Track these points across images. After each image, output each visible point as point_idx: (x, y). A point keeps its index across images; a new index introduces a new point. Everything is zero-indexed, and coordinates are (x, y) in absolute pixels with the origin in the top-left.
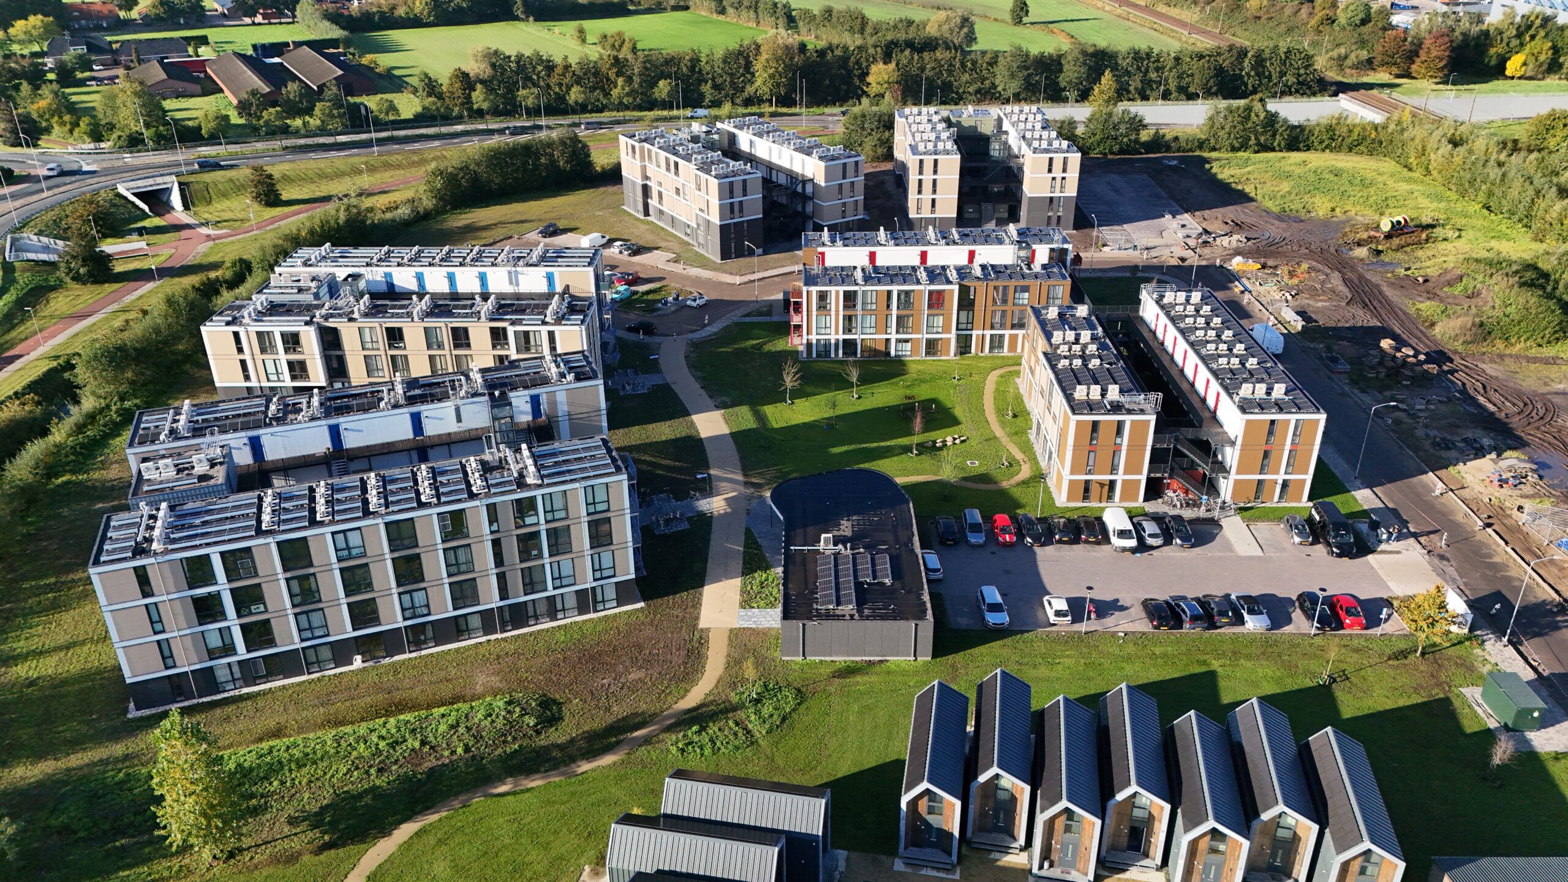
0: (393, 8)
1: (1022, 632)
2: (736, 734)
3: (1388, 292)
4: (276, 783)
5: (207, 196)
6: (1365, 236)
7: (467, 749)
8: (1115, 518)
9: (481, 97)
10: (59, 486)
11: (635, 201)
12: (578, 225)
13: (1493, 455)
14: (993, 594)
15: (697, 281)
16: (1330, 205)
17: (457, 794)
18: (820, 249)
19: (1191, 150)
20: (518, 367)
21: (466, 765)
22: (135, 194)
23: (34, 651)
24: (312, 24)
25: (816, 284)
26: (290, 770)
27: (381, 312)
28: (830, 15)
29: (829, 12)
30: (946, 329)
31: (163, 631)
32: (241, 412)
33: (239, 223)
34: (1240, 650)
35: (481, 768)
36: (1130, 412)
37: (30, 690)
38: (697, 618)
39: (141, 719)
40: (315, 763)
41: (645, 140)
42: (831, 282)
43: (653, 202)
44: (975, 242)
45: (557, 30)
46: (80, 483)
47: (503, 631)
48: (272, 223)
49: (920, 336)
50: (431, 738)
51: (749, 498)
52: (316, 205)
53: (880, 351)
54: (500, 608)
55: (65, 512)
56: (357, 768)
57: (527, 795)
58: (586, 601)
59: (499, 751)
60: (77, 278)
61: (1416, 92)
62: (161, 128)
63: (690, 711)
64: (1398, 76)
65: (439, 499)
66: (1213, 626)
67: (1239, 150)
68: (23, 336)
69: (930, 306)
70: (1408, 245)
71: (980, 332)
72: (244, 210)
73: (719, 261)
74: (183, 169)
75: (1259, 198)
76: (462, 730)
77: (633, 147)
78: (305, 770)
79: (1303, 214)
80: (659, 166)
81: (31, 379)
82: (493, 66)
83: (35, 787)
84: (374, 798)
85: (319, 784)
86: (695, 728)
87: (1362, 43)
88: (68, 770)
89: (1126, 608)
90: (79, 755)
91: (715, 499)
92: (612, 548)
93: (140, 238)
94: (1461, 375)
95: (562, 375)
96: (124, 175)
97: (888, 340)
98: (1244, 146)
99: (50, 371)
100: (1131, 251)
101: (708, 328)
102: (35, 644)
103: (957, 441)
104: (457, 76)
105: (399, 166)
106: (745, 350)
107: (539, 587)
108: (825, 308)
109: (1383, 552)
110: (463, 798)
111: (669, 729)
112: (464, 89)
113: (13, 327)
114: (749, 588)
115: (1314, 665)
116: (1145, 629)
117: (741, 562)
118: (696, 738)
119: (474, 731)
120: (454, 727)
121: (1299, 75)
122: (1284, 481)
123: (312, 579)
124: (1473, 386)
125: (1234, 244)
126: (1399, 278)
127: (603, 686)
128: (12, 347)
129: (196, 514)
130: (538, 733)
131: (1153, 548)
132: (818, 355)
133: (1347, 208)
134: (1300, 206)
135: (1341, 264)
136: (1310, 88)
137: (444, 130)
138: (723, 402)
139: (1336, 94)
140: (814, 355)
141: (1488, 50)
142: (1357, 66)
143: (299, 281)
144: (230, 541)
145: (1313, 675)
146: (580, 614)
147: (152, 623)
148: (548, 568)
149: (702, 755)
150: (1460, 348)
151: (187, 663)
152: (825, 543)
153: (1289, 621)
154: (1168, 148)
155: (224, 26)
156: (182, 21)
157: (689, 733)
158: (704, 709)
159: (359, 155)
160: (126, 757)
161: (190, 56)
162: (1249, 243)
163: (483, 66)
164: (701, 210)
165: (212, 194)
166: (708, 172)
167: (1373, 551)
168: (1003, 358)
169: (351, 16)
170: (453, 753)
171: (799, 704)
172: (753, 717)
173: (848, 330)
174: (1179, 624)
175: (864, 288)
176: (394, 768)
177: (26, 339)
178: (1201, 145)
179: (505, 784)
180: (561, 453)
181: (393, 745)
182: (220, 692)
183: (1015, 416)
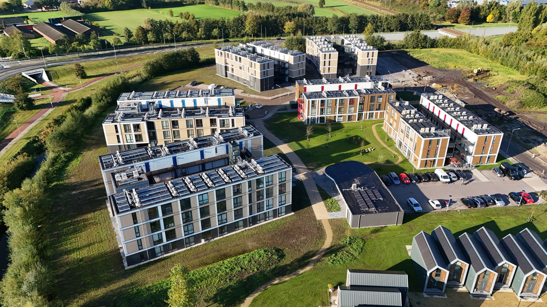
0: (96, 4)
1: (427, 213)
2: (348, 256)
3: (485, 93)
4: (195, 288)
5: (57, 75)
6: (470, 75)
7: (258, 269)
8: (440, 172)
9: (151, 36)
10: (54, 186)
11: (222, 72)
12: (203, 81)
13: (543, 144)
14: (414, 201)
15: (255, 99)
16: (454, 65)
17: (261, 285)
18: (305, 86)
19: (400, 49)
20: (230, 132)
21: (259, 274)
22: (29, 76)
23: (75, 248)
24: (68, 11)
25: (311, 98)
26: (199, 283)
27: (168, 115)
28: (260, 5)
29: (259, 4)
30: (355, 112)
31: (140, 236)
32: (138, 154)
33: (74, 85)
34: (498, 212)
35: (265, 276)
36: (441, 136)
37: (81, 263)
38: (315, 217)
39: (131, 269)
40: (206, 279)
41: (225, 50)
42: (316, 97)
43: (229, 72)
44: (357, 82)
45: (161, 12)
46: (62, 185)
47: (250, 226)
48: (87, 85)
49: (346, 114)
50: (243, 266)
51: (312, 174)
52: (101, 77)
53: (332, 120)
54: (249, 218)
55: (61, 196)
56: (222, 280)
57: (286, 283)
58: (276, 213)
59: (268, 269)
60: (22, 108)
61: (461, 28)
62: (31, 51)
63: (328, 249)
64: (453, 23)
65: (231, 181)
66: (487, 206)
67: (415, 48)
68: (10, 131)
69: (350, 104)
70: (484, 77)
71: (366, 112)
72: (73, 80)
73: (260, 92)
74: (45, 66)
75: (430, 63)
76: (253, 262)
77: (221, 53)
78: (204, 282)
79: (446, 68)
80: (232, 59)
81: (22, 147)
82: (151, 25)
83: (102, 298)
84: (232, 289)
85: (210, 286)
86: (333, 255)
87: (439, 12)
88: (112, 291)
89: (456, 202)
90: (113, 285)
91: (300, 175)
92: (285, 194)
93: (37, 92)
94: (520, 118)
95: (249, 135)
96: (22, 69)
97: (335, 116)
98: (417, 47)
99: (28, 143)
100: (397, 83)
101: (267, 116)
102: (75, 245)
103: (372, 150)
104: (140, 29)
105: (125, 62)
106: (284, 122)
107: (261, 209)
108: (314, 106)
109: (526, 177)
110: (263, 286)
111: (324, 256)
112: (143, 34)
113: (5, 128)
114: (327, 205)
115: (524, 216)
116: (466, 209)
117: (320, 196)
118: (335, 258)
119: (257, 262)
120: (250, 261)
121: (425, 23)
122: (489, 156)
123: (190, 213)
124: (526, 122)
125: (429, 79)
126: (486, 88)
127: (294, 243)
128: (8, 135)
129: (146, 192)
130: (279, 261)
131: (454, 181)
132: (311, 123)
133: (459, 66)
134: (445, 66)
135: (467, 85)
136: (429, 27)
137: (138, 48)
138: (285, 141)
139: (437, 29)
140: (310, 123)
141: (479, 14)
142: (439, 20)
143: (130, 105)
144: (164, 201)
145: (525, 219)
146: (274, 218)
147: (136, 233)
148: (265, 202)
149: (340, 264)
150: (516, 110)
151: (146, 248)
152: (354, 187)
153: (509, 202)
154: (393, 48)
155: (31, 12)
156: (14, 11)
157: (332, 257)
158: (333, 248)
159: (110, 59)
160: (132, 284)
161: (24, 24)
162: (434, 78)
163: (148, 25)
164: (252, 74)
165: (59, 75)
166: (255, 61)
167: (523, 177)
168: (374, 120)
169: (81, 7)
170: (253, 271)
171: (364, 243)
172: (351, 249)
173: (322, 114)
174: (476, 206)
175: (328, 99)
176: (235, 278)
177: (12, 132)
178: (403, 47)
179: (276, 280)
180: (265, 161)
181: (232, 270)
182: (156, 257)
183: (388, 140)
